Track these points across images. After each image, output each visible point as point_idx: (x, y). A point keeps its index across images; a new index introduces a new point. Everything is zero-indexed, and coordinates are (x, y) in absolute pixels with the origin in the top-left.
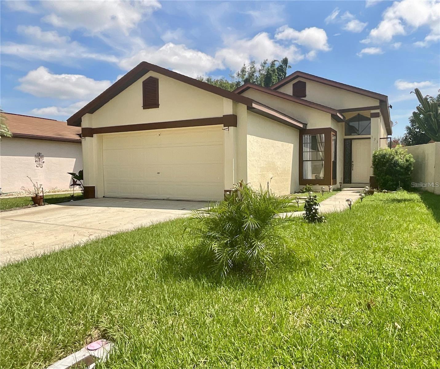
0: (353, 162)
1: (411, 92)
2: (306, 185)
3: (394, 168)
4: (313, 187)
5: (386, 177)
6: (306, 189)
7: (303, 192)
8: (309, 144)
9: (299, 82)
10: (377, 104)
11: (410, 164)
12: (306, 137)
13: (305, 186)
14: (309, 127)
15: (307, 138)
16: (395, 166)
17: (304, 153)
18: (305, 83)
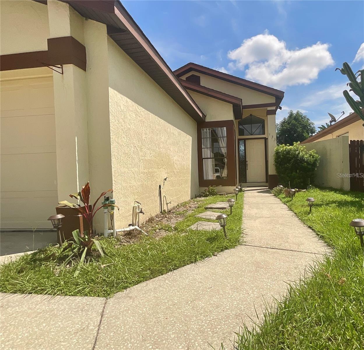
0: (247, 162)
1: (337, 69)
2: (208, 186)
3: (301, 164)
4: (217, 189)
5: (292, 174)
6: (209, 192)
7: (206, 196)
8: (208, 139)
9: (193, 76)
10: (273, 100)
11: (316, 160)
12: (205, 130)
13: (206, 188)
14: (208, 120)
15: (207, 132)
16: (301, 162)
17: (203, 149)
18: (200, 77)
